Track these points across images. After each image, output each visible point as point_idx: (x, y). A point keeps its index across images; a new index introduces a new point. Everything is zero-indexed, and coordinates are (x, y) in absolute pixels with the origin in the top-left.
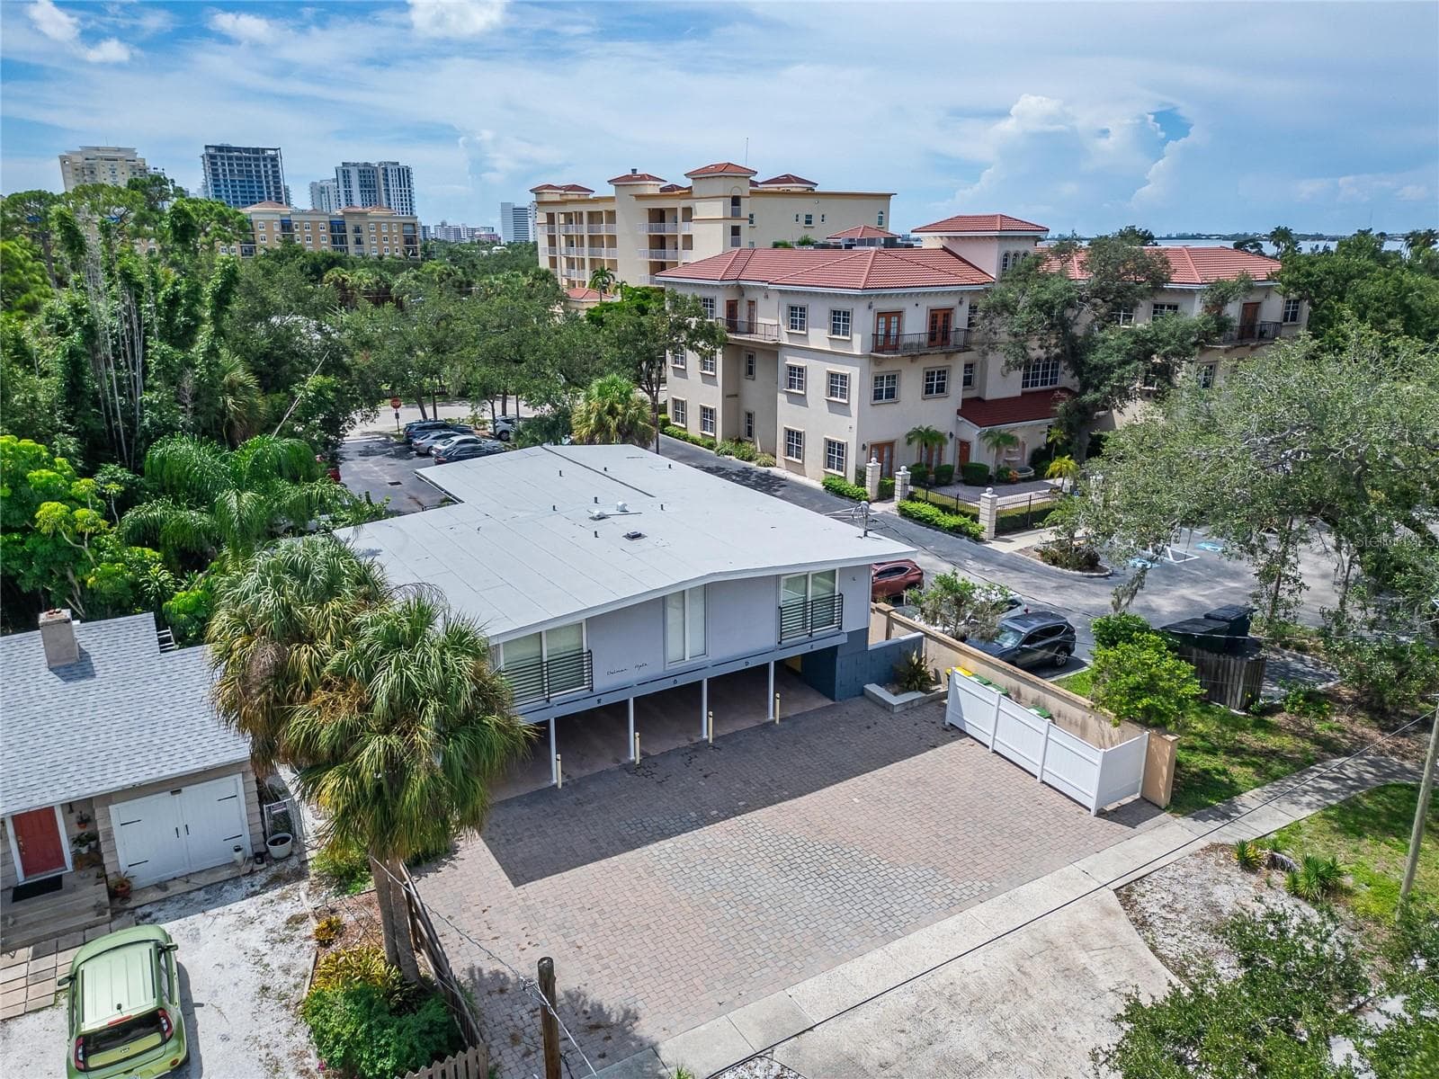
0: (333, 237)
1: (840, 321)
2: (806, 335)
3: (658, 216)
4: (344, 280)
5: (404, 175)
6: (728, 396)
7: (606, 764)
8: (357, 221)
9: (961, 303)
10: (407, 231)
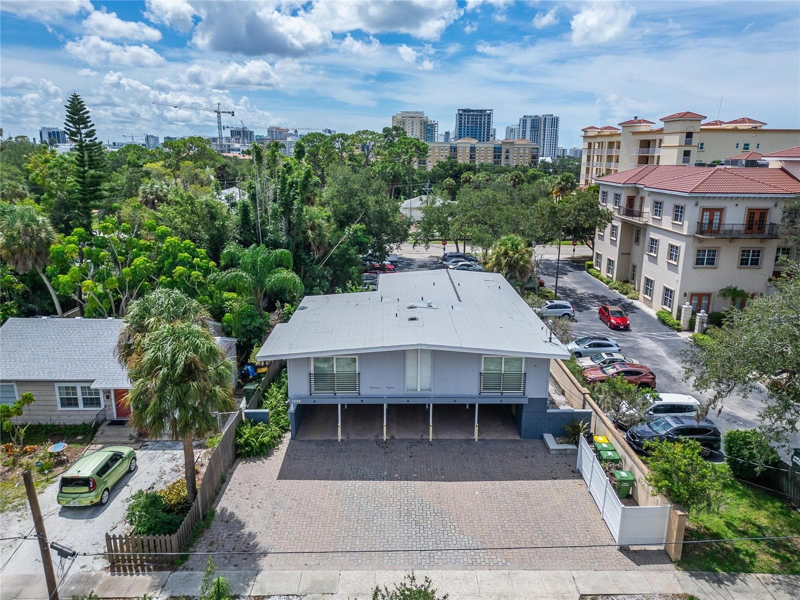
0: (495, 155)
1: (678, 213)
2: (661, 220)
3: (646, 144)
4: (470, 178)
5: (555, 121)
6: (622, 254)
7: (371, 437)
8: (508, 147)
9: (776, 206)
10: (533, 152)
